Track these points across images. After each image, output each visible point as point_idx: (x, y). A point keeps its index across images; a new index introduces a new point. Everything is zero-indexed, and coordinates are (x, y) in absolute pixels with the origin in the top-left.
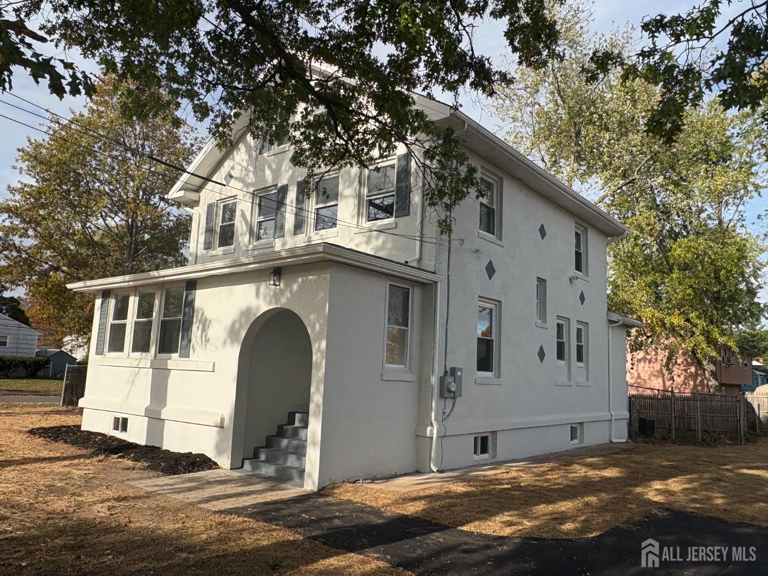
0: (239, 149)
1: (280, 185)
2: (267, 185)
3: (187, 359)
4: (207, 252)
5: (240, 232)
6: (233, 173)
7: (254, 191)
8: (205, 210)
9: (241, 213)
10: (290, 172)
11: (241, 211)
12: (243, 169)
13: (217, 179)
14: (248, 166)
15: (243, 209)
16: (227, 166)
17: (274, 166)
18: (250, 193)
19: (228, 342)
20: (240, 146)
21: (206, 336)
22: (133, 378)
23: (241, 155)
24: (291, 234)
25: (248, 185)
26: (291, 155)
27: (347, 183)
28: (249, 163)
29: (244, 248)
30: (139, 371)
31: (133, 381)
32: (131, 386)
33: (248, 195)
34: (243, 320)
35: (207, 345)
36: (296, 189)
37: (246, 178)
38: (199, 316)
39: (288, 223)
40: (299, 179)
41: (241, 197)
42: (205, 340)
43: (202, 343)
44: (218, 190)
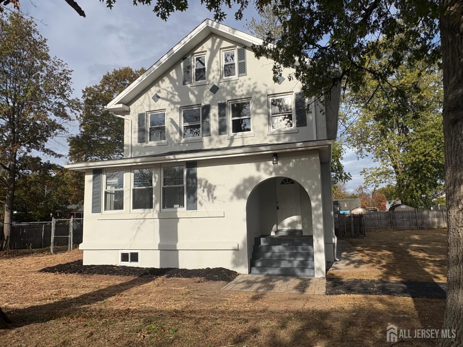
0: (164, 80)
1: (203, 104)
2: (192, 104)
3: (196, 211)
4: (142, 145)
5: (170, 131)
6: (159, 95)
7: (180, 107)
8: (136, 117)
9: (170, 120)
10: (211, 97)
11: (171, 119)
12: (169, 93)
13: (145, 97)
14: (173, 91)
15: (172, 118)
16: (153, 90)
17: (196, 93)
18: (177, 108)
19: (235, 198)
20: (164, 78)
21: (212, 195)
22: (138, 226)
23: (166, 84)
24: (216, 134)
25: (175, 103)
26: (210, 87)
27: (258, 106)
28: (174, 89)
29: (175, 142)
30: (144, 221)
31: (139, 228)
32: (137, 231)
33: (176, 110)
34: (247, 185)
35: (215, 201)
36: (217, 107)
37: (173, 99)
38: (203, 183)
39: (213, 128)
40: (219, 102)
41: (170, 111)
42: (212, 198)
43: (209, 200)
44: (147, 105)
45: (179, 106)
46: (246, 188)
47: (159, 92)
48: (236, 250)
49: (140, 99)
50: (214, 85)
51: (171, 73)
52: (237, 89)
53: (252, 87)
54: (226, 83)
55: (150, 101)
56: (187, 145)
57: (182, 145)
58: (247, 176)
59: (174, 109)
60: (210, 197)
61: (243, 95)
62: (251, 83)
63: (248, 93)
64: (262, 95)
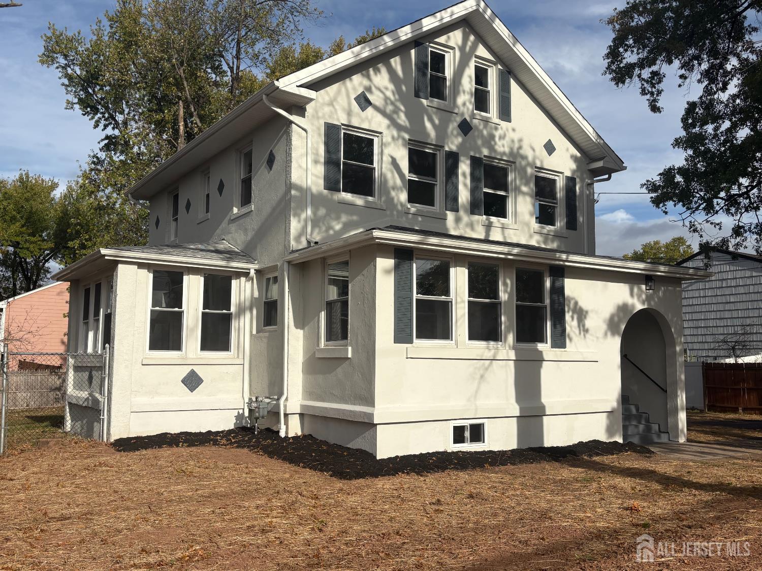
0: (379, 71)
1: (447, 149)
2: (429, 141)
3: (564, 350)
4: (332, 195)
5: (390, 183)
6: (369, 97)
7: (410, 140)
8: (319, 129)
9: (390, 159)
10: (460, 140)
11: (392, 157)
12: (389, 102)
13: (339, 92)
14: (396, 100)
15: (395, 156)
16: (357, 82)
17: (437, 122)
18: (404, 139)
19: (609, 334)
20: (380, 66)
21: (584, 326)
22: (481, 372)
23: (381, 79)
24: (466, 211)
25: (399, 128)
26: (459, 119)
27: (524, 181)
28: (397, 97)
29: (399, 207)
30: (491, 363)
31: (482, 376)
32: (479, 383)
33: (400, 141)
34: (621, 315)
35: (588, 336)
36: (468, 162)
37: (395, 116)
38: (572, 305)
39: (462, 199)
40: (472, 154)
41: (389, 139)
42: (584, 331)
43: (580, 333)
44: (344, 109)
45: (407, 136)
46: (620, 321)
47: (369, 89)
48: (610, 413)
49: (328, 89)
50: (465, 119)
51: (392, 61)
52: (497, 139)
53: (516, 145)
54: (482, 123)
55: (349, 104)
56: (420, 219)
57: (410, 216)
58: (620, 302)
59: (398, 139)
60: (582, 328)
61: (504, 153)
62: (516, 136)
63: (511, 153)
64: (529, 164)
